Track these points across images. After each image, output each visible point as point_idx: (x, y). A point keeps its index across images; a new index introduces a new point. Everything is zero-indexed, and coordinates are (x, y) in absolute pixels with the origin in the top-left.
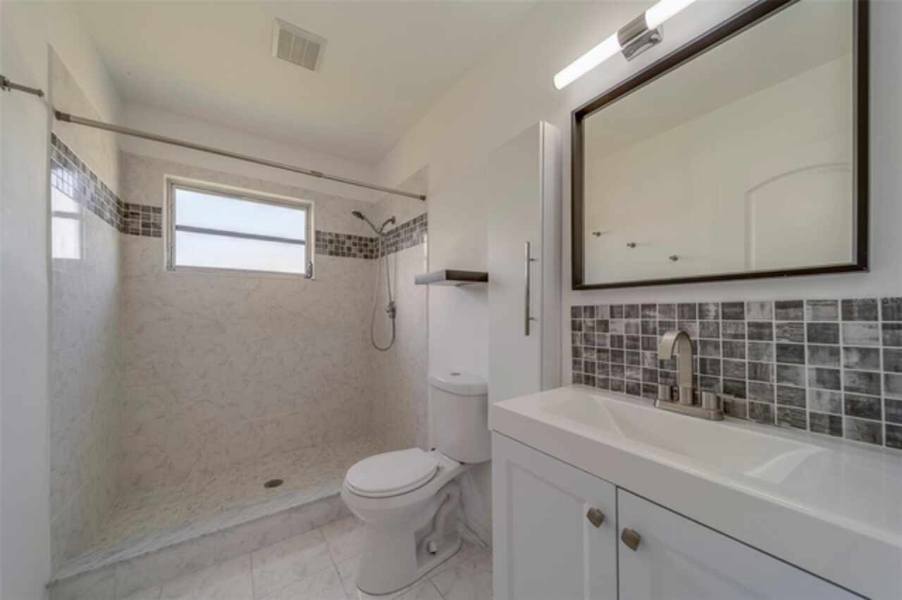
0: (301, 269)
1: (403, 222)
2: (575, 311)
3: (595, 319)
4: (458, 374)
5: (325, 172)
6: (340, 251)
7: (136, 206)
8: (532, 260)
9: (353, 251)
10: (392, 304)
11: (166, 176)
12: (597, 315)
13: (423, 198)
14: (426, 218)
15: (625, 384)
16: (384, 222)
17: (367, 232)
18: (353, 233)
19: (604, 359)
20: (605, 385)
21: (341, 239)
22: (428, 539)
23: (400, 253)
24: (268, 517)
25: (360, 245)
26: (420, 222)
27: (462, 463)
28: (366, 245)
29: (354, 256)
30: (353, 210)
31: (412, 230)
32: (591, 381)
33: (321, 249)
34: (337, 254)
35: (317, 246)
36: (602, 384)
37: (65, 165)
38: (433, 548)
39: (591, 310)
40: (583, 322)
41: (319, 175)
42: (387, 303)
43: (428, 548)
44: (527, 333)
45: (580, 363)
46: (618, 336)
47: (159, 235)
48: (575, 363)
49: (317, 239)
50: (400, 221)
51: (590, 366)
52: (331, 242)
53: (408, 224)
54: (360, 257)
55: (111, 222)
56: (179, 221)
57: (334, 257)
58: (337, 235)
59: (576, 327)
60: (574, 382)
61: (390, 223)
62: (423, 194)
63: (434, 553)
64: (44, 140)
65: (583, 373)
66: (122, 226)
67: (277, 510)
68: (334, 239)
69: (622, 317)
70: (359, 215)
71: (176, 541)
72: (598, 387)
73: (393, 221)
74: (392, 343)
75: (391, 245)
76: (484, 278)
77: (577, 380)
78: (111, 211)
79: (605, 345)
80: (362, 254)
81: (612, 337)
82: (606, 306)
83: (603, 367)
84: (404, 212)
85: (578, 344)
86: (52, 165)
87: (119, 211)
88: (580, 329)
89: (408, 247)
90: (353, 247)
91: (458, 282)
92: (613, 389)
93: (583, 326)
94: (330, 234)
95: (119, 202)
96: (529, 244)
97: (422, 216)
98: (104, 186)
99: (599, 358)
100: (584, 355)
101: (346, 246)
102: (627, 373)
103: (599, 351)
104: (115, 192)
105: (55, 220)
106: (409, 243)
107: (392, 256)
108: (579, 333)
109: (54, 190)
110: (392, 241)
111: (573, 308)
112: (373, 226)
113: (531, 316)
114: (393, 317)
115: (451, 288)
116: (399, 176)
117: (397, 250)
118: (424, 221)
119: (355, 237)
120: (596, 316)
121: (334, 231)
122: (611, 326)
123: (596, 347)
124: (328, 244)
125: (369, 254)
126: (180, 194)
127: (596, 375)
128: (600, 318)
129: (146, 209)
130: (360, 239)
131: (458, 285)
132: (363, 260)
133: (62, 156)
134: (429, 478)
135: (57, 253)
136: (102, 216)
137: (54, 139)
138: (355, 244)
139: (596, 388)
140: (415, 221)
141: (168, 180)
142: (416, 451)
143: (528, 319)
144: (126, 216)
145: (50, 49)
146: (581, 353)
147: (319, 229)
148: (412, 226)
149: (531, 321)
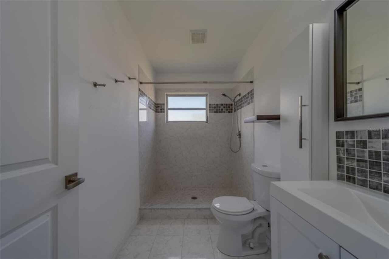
0: (204, 119)
1: (243, 95)
2: (339, 135)
3: (355, 139)
4: (266, 166)
5: (208, 81)
6: (218, 111)
7: (159, 104)
8: (305, 106)
9: (224, 110)
10: (239, 132)
11: (166, 93)
12: (357, 137)
13: (252, 82)
14: (253, 91)
15: (383, 186)
16: (236, 96)
17: (229, 102)
18: (223, 103)
19: (363, 167)
20: (363, 184)
21: (219, 106)
22: (249, 241)
23: (242, 109)
24: (189, 209)
25: (227, 107)
26: (250, 94)
27: (267, 210)
28: (229, 107)
29: (224, 112)
30: (222, 93)
31: (247, 98)
32: (352, 180)
33: (211, 111)
34: (217, 112)
35: (210, 110)
36: (361, 183)
37: (142, 96)
38: (252, 246)
39: (352, 134)
40: (345, 141)
41: (206, 83)
42: (238, 132)
43: (249, 244)
44: (301, 147)
45: (343, 167)
46: (376, 152)
47: (164, 112)
48: (339, 167)
49: (210, 107)
50: (242, 95)
51: (351, 170)
52: (215, 107)
53: (245, 96)
54: (226, 112)
55: (153, 110)
56: (169, 107)
57: (216, 113)
58: (217, 105)
59: (339, 144)
60: (338, 179)
61: (238, 96)
62: (251, 81)
63: (252, 248)
64: (137, 90)
65: (345, 174)
66: (156, 111)
67: (192, 207)
68: (216, 106)
69: (380, 138)
70: (224, 95)
71: (165, 207)
72: (357, 184)
73: (240, 95)
74: (239, 150)
75: (239, 106)
76: (278, 118)
77: (340, 178)
78: (153, 107)
79: (364, 157)
80: (227, 111)
81: (370, 152)
82: (365, 131)
83: (362, 172)
84: (244, 90)
85: (342, 155)
86: (139, 96)
87: (155, 106)
88: (343, 146)
89: (245, 106)
90: (224, 109)
91: (268, 121)
92: (370, 188)
93: (345, 143)
94: (215, 104)
95: (155, 104)
96: (301, 97)
97: (251, 91)
98: (151, 100)
99: (358, 166)
100: (346, 162)
101: (220, 109)
102: (384, 178)
103: (358, 161)
104: (154, 101)
105: (140, 111)
106: (246, 104)
107: (239, 110)
108: (342, 148)
109: (140, 103)
110: (239, 104)
111: (337, 133)
112: (230, 99)
113: (303, 137)
114: (240, 137)
115: (264, 124)
116: (242, 74)
117: (241, 108)
118: (252, 93)
119: (224, 104)
120: (355, 138)
121: (216, 103)
122: (368, 145)
123: (356, 158)
124: (214, 109)
125: (230, 111)
126: (169, 98)
127: (356, 176)
128: (359, 139)
129: (161, 104)
130: (227, 105)
131: (268, 122)
132: (228, 113)
133: (142, 93)
134: (249, 212)
135: (140, 120)
136: (151, 108)
137: (140, 90)
138: (224, 107)
139: (356, 185)
140: (248, 93)
141: (166, 94)
142: (245, 199)
143: (301, 139)
144: (157, 107)
145: (139, 66)
146: (344, 161)
147: (210, 103)
148: (247, 96)
149: (303, 140)
